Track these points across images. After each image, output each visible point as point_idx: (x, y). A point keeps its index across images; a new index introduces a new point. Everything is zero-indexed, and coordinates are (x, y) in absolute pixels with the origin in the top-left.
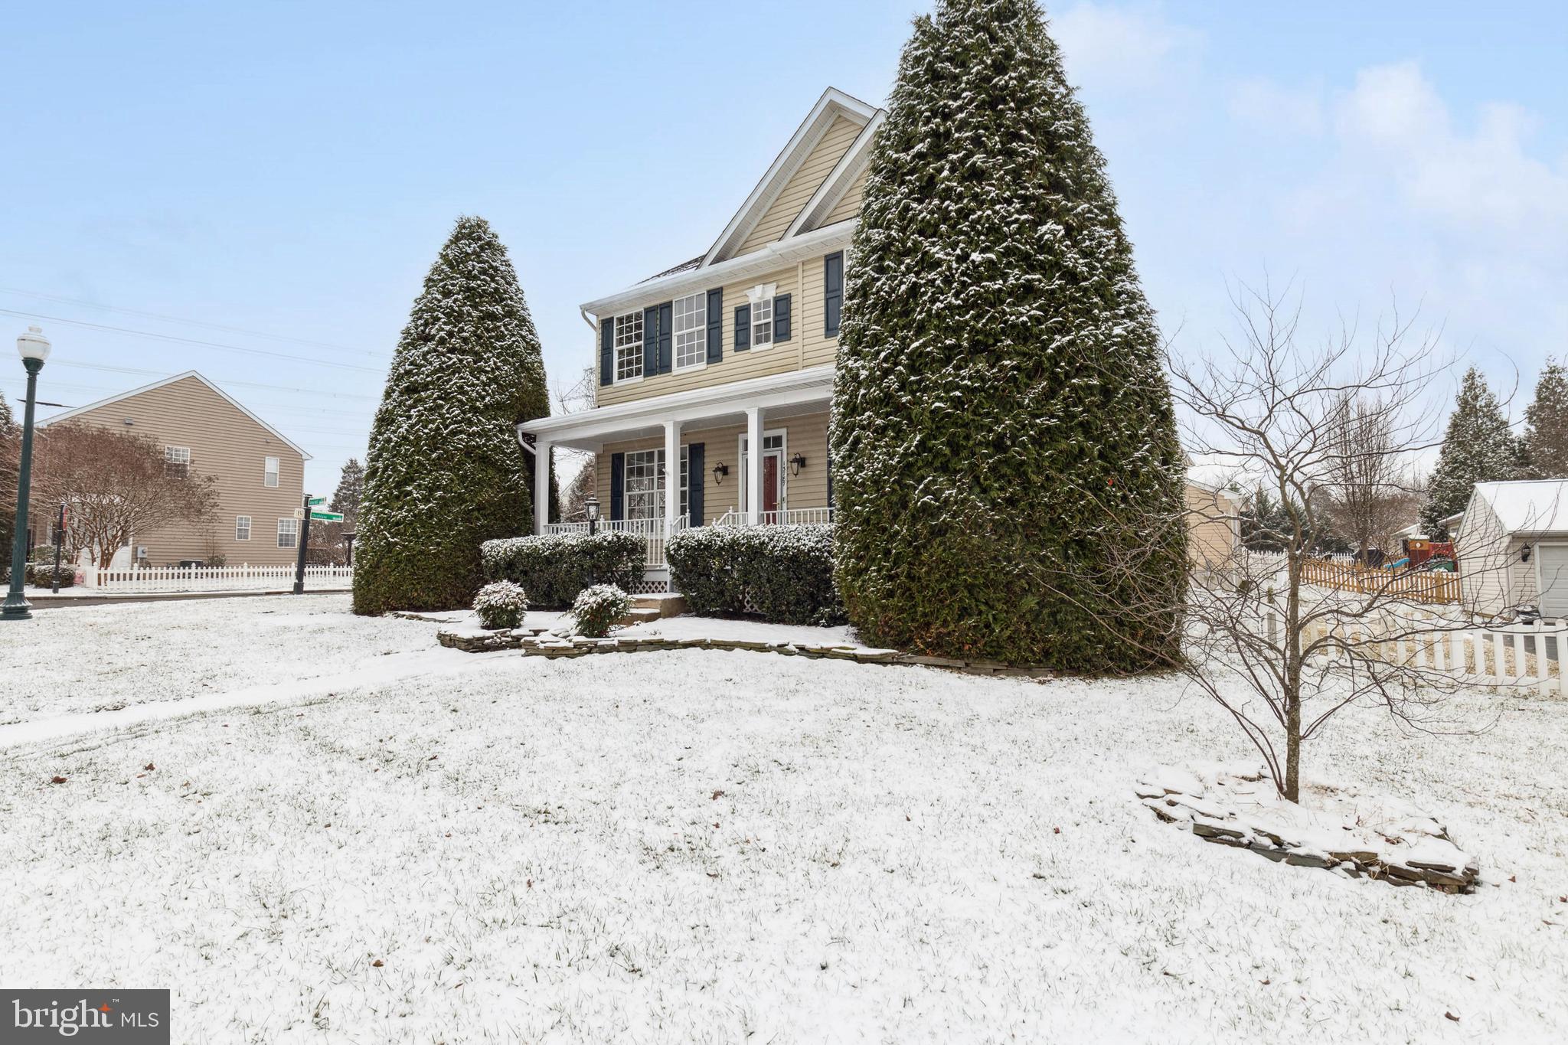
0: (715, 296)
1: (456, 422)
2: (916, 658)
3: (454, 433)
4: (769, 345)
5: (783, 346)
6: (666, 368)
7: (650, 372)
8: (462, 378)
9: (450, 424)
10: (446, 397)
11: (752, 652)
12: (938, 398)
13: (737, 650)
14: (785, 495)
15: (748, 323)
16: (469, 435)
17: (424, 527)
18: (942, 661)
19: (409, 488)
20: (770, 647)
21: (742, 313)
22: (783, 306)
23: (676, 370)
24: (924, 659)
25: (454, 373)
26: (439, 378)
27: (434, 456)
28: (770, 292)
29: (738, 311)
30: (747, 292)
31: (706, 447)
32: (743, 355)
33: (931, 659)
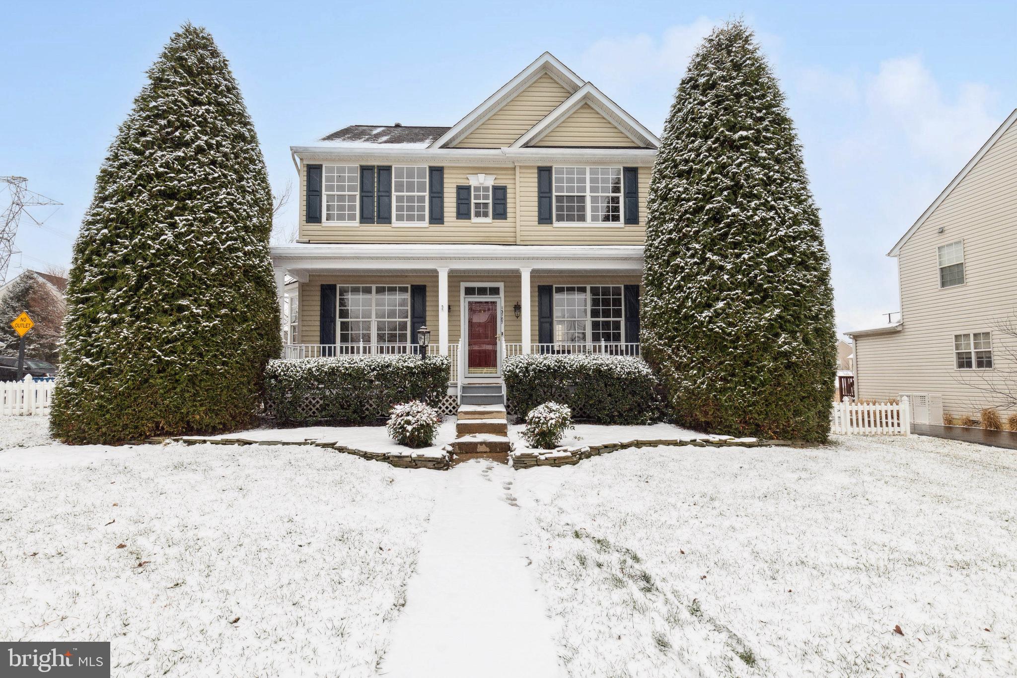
0: (437, 173)
1: (232, 239)
2: (771, 442)
3: (231, 249)
4: (489, 220)
5: (499, 223)
6: (385, 219)
7: (365, 218)
8: (228, 194)
9: (227, 240)
10: (217, 209)
11: (671, 447)
12: (787, 289)
13: (661, 447)
14: (503, 331)
15: (469, 199)
16: (245, 254)
17: (208, 345)
18: (782, 442)
19: (184, 302)
20: (686, 442)
21: (463, 192)
22: (500, 194)
23: (395, 223)
24: (773, 441)
25: (221, 187)
26: (205, 189)
27: (213, 270)
28: (489, 181)
29: (459, 188)
30: (470, 177)
31: (427, 289)
32: (463, 223)
33: (777, 442)
